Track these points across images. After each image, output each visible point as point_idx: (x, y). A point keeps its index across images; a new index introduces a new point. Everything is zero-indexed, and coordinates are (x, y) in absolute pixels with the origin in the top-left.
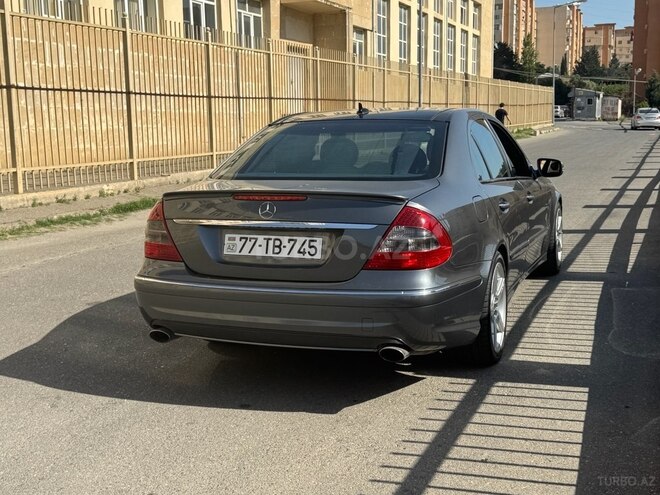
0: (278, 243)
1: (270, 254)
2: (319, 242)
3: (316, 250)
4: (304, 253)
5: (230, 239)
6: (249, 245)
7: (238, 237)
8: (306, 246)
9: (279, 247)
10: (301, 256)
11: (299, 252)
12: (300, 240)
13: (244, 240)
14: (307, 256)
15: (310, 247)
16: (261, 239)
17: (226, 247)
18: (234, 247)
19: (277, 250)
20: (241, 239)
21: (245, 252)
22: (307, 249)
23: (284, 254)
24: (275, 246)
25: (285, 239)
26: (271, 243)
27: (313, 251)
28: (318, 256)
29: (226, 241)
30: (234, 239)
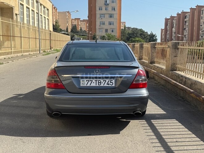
0: (100, 82)
1: (97, 85)
2: (113, 81)
3: (113, 84)
4: (109, 84)
5: (82, 81)
6: (90, 82)
7: (85, 80)
8: (109, 82)
9: (100, 83)
10: (108, 85)
11: (107, 84)
12: (107, 80)
13: (87, 81)
14: (110, 85)
15: (111, 82)
16: (94, 81)
17: (81, 84)
18: (84, 83)
19: (100, 84)
20: (86, 81)
21: (89, 85)
22: (110, 83)
23: (102, 85)
24: (99, 83)
25: (102, 80)
26: (97, 82)
27: (112, 84)
28: (114, 85)
29: (81, 82)
30: (84, 81)
